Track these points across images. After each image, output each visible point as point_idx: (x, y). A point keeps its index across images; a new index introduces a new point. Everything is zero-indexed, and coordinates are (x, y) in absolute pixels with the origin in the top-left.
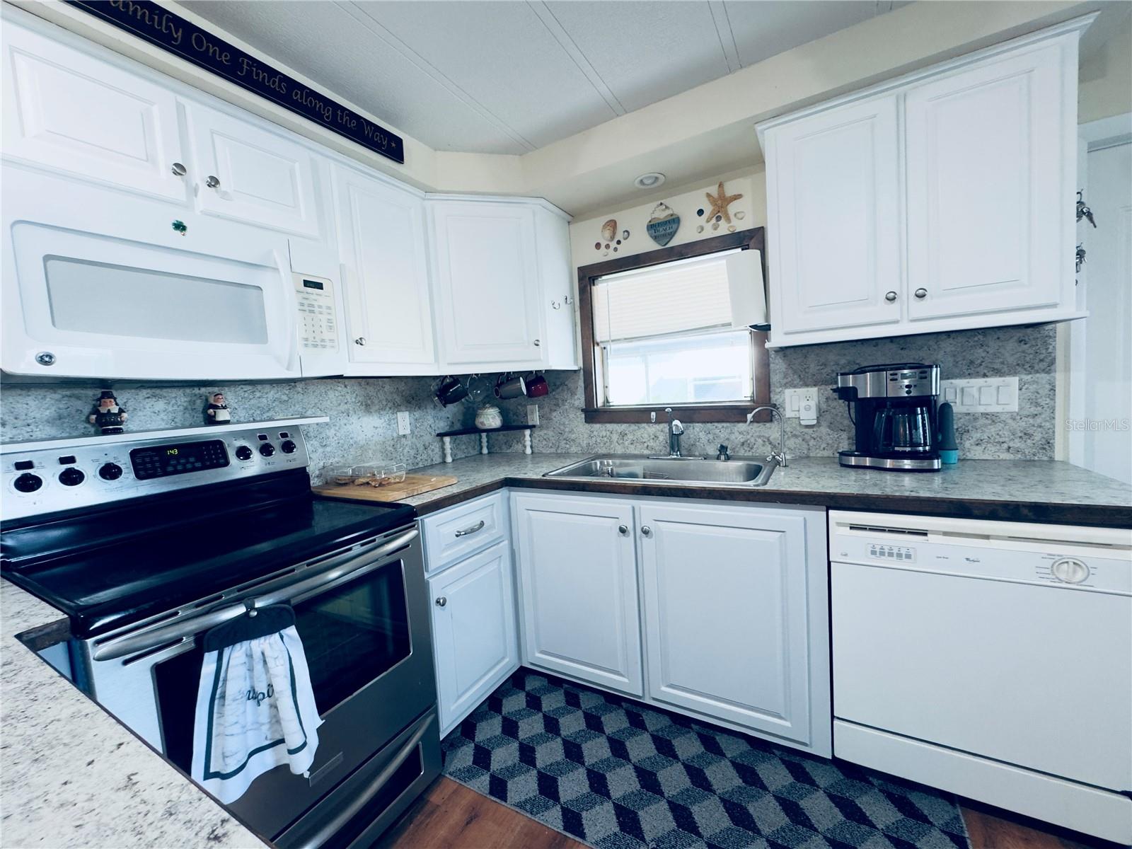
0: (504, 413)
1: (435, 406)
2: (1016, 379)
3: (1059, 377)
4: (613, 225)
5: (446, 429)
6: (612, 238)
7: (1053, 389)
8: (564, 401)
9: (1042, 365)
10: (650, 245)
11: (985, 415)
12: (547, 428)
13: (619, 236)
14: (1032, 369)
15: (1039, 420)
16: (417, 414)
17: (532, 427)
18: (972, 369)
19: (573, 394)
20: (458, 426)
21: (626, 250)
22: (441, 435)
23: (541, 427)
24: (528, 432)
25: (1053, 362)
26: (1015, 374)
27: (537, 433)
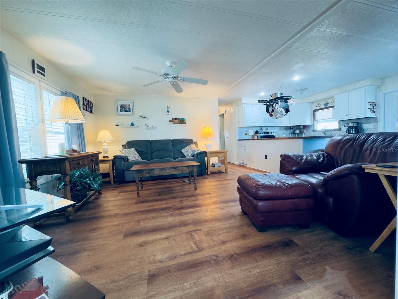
0: (300, 131)
1: (289, 130)
2: (373, 124)
3: (379, 123)
4: (319, 104)
5: (290, 133)
6: (319, 106)
7: (378, 125)
8: (310, 129)
9: (376, 122)
10: (324, 107)
11: (369, 129)
12: (307, 133)
13: (320, 105)
14: (375, 123)
15: (376, 129)
16: (286, 131)
17: (304, 133)
18: (368, 123)
19: (311, 128)
20: (292, 133)
21: (320, 107)
22: (290, 134)
23: (306, 133)
24: (303, 134)
25: (378, 121)
26: (373, 123)
27: (305, 134)
